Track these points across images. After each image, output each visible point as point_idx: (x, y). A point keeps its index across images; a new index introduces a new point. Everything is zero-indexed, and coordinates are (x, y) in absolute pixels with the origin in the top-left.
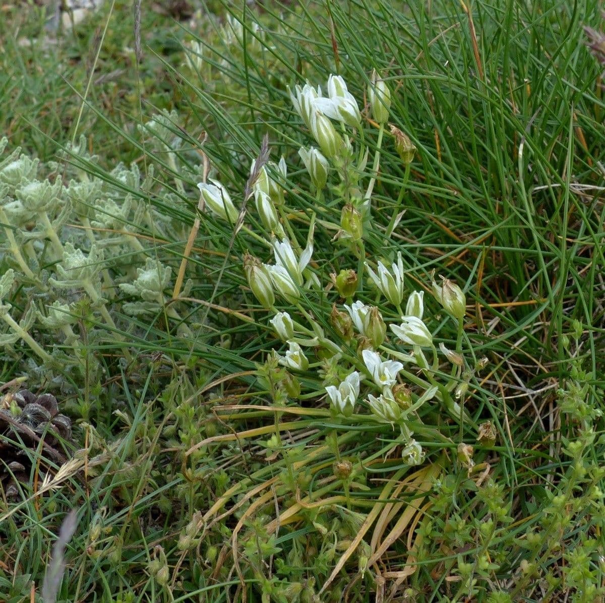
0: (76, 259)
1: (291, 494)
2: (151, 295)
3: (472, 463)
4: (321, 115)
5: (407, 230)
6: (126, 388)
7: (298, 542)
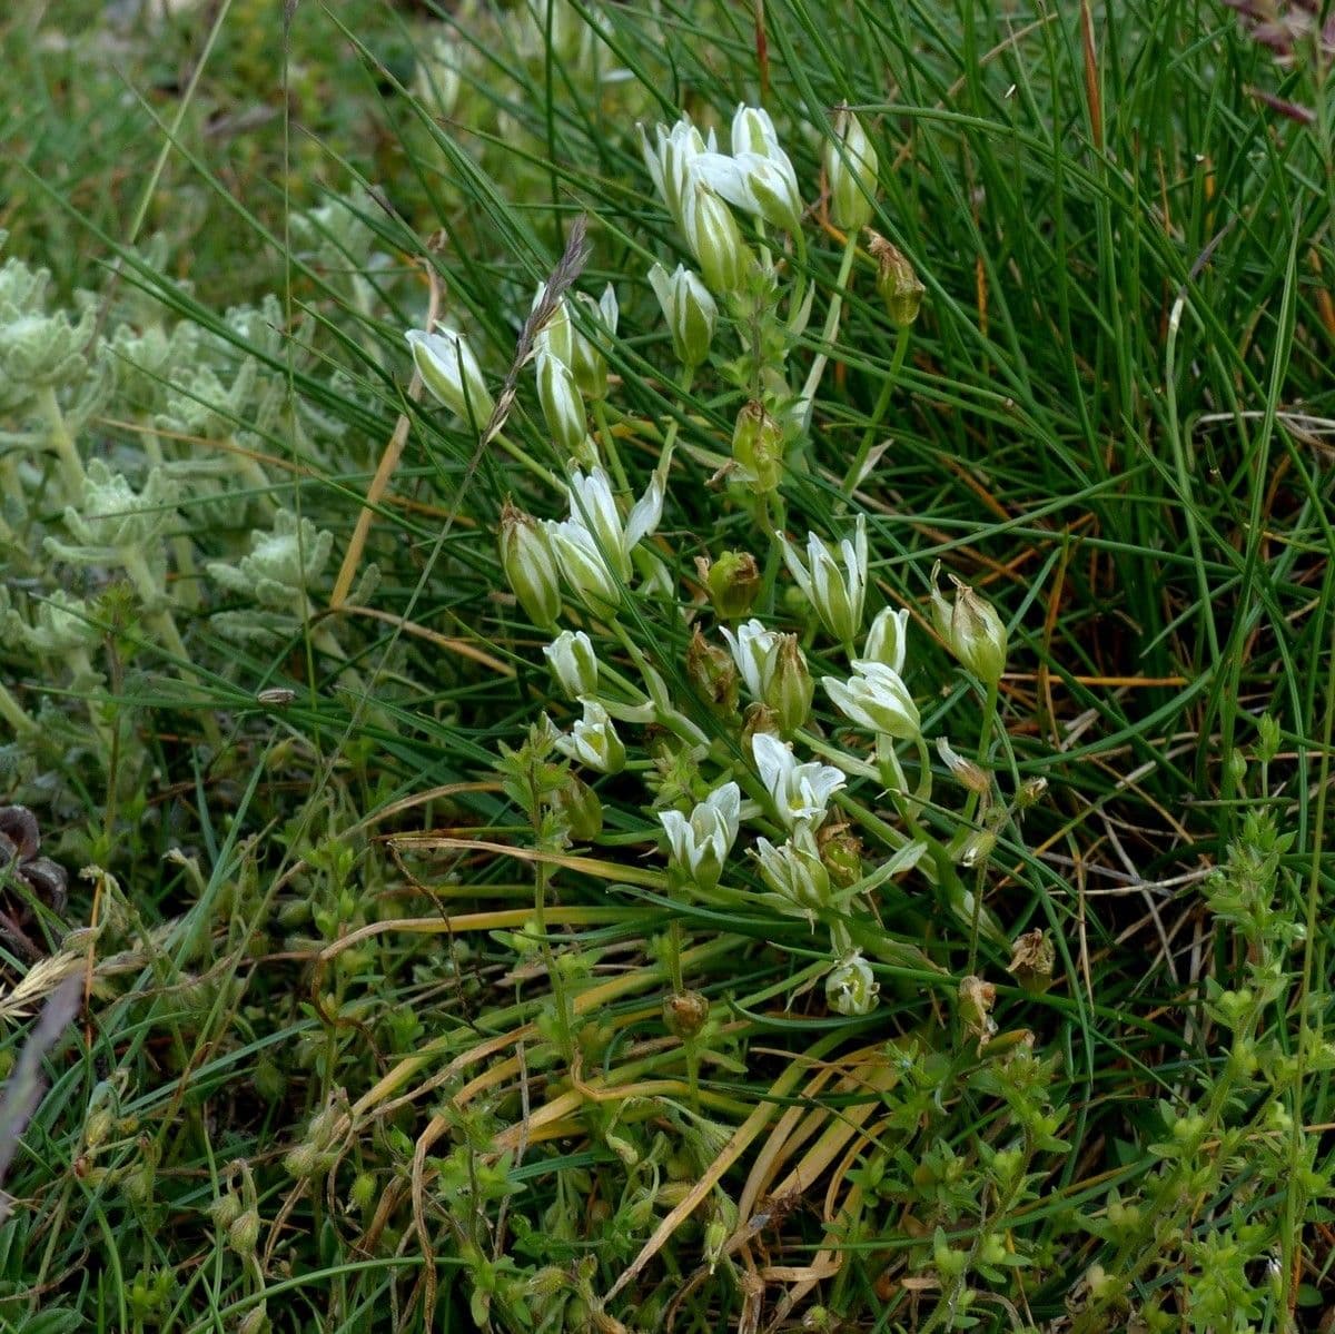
0: (112, 498)
1: (560, 1065)
2: (280, 594)
3: (992, 1027)
4: (708, 191)
5: (895, 495)
6: (204, 815)
7: (569, 1186)
